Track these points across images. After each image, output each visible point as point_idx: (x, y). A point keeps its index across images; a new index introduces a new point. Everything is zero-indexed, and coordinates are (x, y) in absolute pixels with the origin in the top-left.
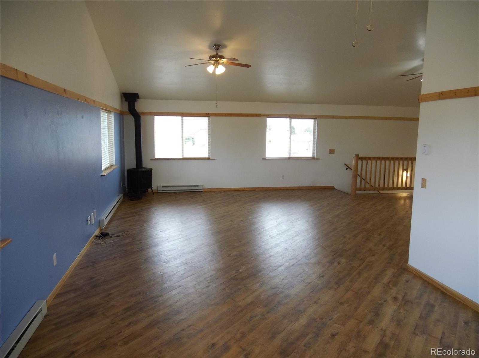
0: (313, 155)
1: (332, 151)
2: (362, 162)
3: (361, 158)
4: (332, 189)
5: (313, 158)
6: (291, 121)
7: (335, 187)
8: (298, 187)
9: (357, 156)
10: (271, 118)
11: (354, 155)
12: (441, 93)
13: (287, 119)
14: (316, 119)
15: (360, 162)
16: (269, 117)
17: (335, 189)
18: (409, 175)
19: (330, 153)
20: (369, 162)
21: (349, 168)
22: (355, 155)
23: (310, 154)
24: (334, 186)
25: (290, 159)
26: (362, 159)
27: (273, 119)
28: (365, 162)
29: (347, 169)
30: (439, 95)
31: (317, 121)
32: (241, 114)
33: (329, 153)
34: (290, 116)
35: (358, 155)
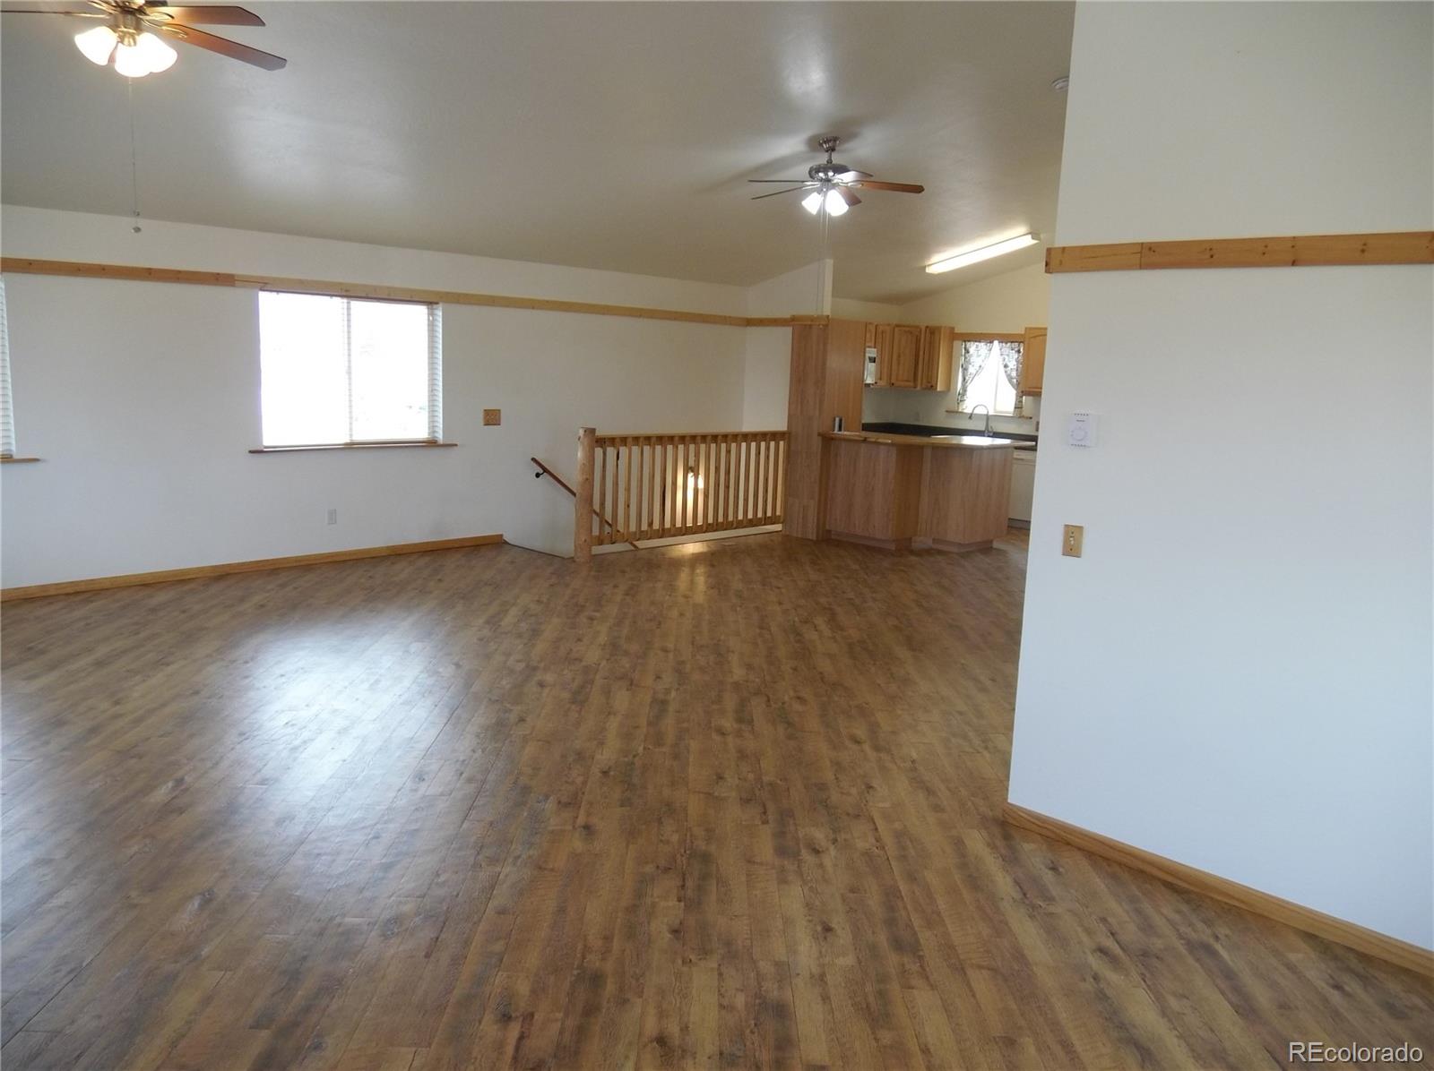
0: (429, 434)
1: (492, 418)
2: (605, 454)
3: (601, 439)
4: (495, 544)
5: (431, 444)
6: (349, 309)
7: (507, 538)
8: (388, 548)
9: (590, 432)
10: (274, 294)
11: (581, 432)
12: (1150, 249)
13: (334, 298)
14: (437, 303)
15: (599, 451)
16: (264, 290)
17: (506, 543)
18: (701, 485)
19: (486, 425)
20: (624, 450)
21: (545, 470)
22: (585, 431)
23: (418, 430)
24: (502, 535)
25: (351, 447)
26: (602, 442)
27: (282, 295)
28: (611, 451)
29: (538, 475)
30: (1141, 253)
31: (440, 314)
32: (150, 269)
33: (482, 423)
34: (347, 291)
35: (593, 431)
